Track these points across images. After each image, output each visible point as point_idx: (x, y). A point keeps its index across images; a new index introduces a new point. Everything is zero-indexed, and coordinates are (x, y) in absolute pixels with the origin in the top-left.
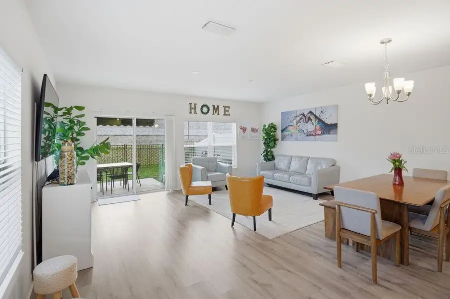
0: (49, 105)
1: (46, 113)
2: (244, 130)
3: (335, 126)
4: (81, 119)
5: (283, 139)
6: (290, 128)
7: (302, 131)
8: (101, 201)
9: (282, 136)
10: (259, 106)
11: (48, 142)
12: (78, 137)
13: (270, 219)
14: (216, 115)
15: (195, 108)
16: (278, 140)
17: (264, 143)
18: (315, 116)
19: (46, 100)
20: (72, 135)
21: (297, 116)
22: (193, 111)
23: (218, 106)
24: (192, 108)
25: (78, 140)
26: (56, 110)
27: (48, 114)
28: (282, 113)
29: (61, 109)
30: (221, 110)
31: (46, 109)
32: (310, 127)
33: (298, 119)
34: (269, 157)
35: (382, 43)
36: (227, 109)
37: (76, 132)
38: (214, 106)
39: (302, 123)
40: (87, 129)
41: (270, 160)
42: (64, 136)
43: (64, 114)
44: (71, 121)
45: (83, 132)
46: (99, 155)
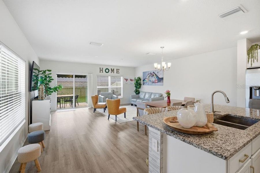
0: (36, 69)
1: (34, 72)
2: (127, 80)
3: (162, 79)
4: (50, 75)
5: (143, 84)
6: (146, 79)
7: (150, 81)
8: (58, 111)
9: (143, 83)
10: (134, 69)
11: (36, 85)
12: (49, 83)
13: (125, 117)
14: (113, 73)
15: (102, 70)
16: (141, 85)
17: (135, 86)
18: (155, 74)
19: (34, 67)
20: (46, 82)
21: (149, 74)
22: (101, 71)
23: (114, 69)
24: (101, 70)
25: (48, 84)
26: (39, 71)
27: (36, 73)
28: (143, 72)
29: (41, 71)
30: (115, 71)
31: (34, 71)
32: (154, 79)
33: (149, 75)
34: (138, 92)
35: (161, 48)
36: (118, 70)
37: (48, 81)
38: (111, 69)
39: (151, 77)
40: (53, 79)
41: (137, 94)
42: (42, 82)
43: (43, 73)
44: (46, 76)
45: (51, 81)
46: (57, 91)
